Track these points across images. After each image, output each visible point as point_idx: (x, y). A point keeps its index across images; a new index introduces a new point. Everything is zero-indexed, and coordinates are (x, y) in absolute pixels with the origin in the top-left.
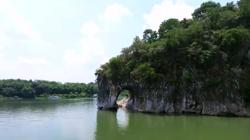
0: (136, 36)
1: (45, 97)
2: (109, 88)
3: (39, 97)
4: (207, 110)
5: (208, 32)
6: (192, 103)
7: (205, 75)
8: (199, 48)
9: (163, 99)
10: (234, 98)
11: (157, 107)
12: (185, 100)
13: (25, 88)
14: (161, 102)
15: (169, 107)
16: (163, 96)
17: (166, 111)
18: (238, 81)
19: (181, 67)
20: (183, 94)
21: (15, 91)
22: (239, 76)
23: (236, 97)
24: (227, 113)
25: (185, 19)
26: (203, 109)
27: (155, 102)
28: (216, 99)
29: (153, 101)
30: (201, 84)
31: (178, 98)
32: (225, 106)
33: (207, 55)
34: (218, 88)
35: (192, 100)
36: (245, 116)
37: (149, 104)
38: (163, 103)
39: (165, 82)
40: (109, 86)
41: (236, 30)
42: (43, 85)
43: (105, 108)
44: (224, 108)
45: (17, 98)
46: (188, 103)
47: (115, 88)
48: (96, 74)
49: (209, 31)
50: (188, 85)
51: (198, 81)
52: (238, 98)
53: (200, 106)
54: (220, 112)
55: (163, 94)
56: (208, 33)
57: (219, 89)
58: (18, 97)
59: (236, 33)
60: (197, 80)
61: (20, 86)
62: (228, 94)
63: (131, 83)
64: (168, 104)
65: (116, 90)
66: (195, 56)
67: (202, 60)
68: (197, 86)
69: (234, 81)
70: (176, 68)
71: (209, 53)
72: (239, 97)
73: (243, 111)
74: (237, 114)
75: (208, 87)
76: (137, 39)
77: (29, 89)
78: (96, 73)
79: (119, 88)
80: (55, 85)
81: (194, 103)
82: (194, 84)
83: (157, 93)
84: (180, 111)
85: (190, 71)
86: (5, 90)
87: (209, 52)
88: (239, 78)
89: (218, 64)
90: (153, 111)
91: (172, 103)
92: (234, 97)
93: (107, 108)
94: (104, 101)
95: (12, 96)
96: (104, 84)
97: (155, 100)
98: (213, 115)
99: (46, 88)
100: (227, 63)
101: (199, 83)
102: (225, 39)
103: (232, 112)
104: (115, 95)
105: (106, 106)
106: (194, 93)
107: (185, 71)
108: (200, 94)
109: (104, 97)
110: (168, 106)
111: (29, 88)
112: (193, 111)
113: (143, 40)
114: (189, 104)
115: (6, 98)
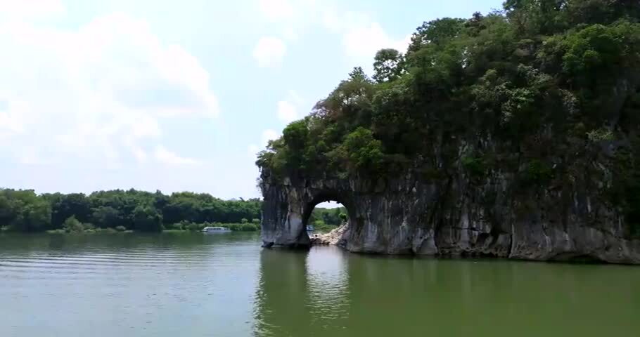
0: (355, 68)
1: (184, 229)
2: (286, 197)
3: (171, 228)
4: (519, 246)
5: (529, 40)
6: (482, 230)
7: (517, 154)
8: (501, 84)
9: (405, 219)
10: (594, 214)
11: (390, 239)
12: (466, 223)
13: (140, 208)
14: (400, 227)
15: (422, 240)
16: (407, 212)
17: (415, 249)
18: (606, 166)
19: (453, 137)
20: (462, 207)
21: (119, 215)
22: (612, 154)
23: (600, 212)
24: (573, 255)
25: (477, 15)
26: (513, 245)
27: (385, 227)
28: (543, 217)
29: (380, 225)
30: (507, 179)
31: (448, 217)
32: (567, 235)
33: (518, 100)
34: (551, 187)
35: (483, 222)
36: (627, 263)
37: (373, 232)
38: (405, 230)
39: (409, 176)
40: (288, 192)
41: (603, 27)
42: (181, 202)
43: (278, 244)
44: (565, 239)
45: (122, 230)
46: (474, 229)
47: (299, 195)
48: (259, 163)
49: (535, 39)
50: (475, 182)
51: (500, 170)
52: (607, 213)
53: (506, 239)
54: (553, 251)
55: (407, 207)
56: (528, 43)
57: (554, 189)
58: (124, 228)
59: (600, 36)
60: (496, 170)
61: (130, 203)
62: (577, 203)
63: (332, 181)
64: (420, 232)
65: (300, 200)
66: (488, 105)
67: (508, 114)
68: (496, 185)
69: (595, 166)
70: (439, 138)
71: (525, 96)
72: (609, 209)
73: (620, 249)
74: (602, 257)
75: (523, 187)
76: (358, 74)
77: (148, 210)
78: (259, 161)
79: (307, 194)
80: (207, 202)
81: (488, 230)
82: (489, 180)
83: (391, 203)
84: (456, 251)
85: (480, 146)
86: (97, 212)
87: (526, 92)
88: (611, 158)
89: (551, 124)
90: (381, 249)
91: (431, 231)
92: (596, 210)
93: (282, 245)
94: (275, 227)
95: (113, 226)
96: (275, 188)
97: (386, 220)
98: (535, 260)
99: (187, 208)
100: (577, 118)
101: (503, 177)
102: (571, 55)
103: (588, 250)
104: (298, 211)
105: (278, 240)
106: (488, 202)
107: (464, 146)
108: (505, 204)
109: (276, 220)
110: (421, 238)
111: (148, 208)
112: (488, 252)
113: (375, 78)
114: (477, 233)
115: (99, 229)
